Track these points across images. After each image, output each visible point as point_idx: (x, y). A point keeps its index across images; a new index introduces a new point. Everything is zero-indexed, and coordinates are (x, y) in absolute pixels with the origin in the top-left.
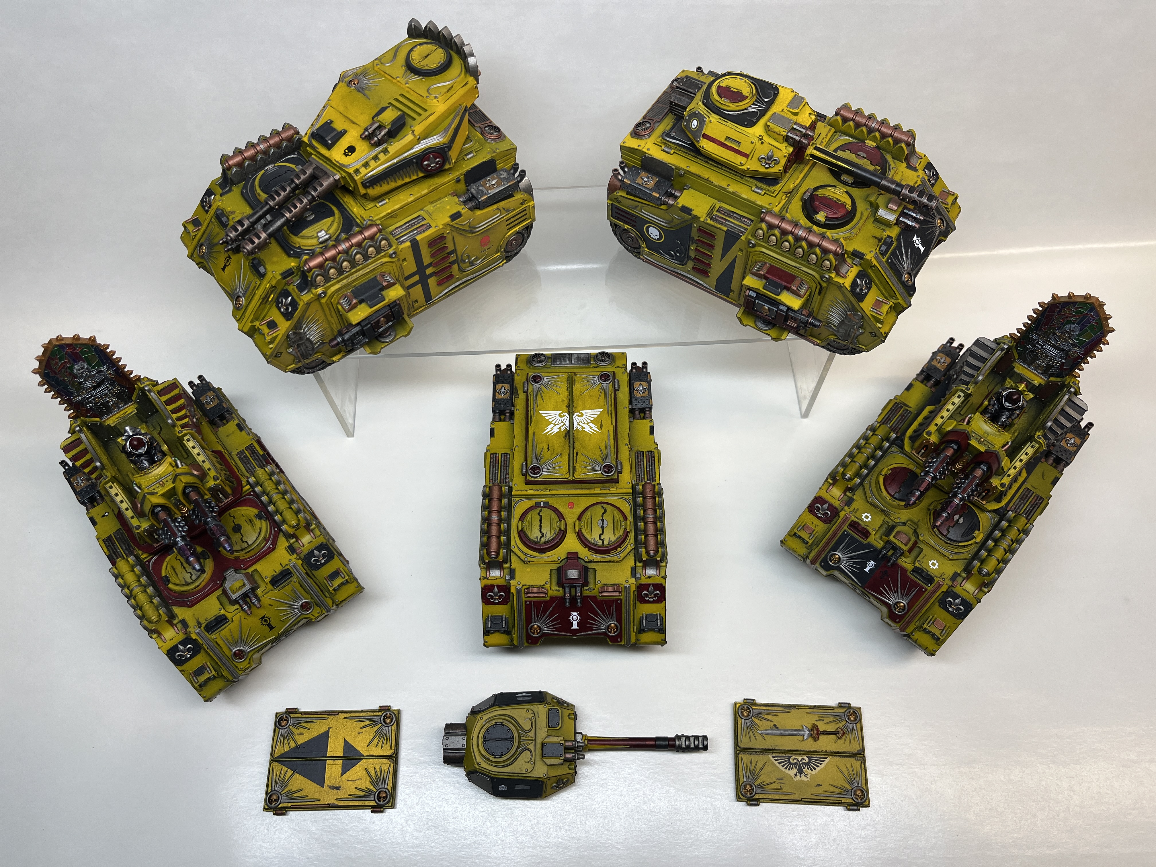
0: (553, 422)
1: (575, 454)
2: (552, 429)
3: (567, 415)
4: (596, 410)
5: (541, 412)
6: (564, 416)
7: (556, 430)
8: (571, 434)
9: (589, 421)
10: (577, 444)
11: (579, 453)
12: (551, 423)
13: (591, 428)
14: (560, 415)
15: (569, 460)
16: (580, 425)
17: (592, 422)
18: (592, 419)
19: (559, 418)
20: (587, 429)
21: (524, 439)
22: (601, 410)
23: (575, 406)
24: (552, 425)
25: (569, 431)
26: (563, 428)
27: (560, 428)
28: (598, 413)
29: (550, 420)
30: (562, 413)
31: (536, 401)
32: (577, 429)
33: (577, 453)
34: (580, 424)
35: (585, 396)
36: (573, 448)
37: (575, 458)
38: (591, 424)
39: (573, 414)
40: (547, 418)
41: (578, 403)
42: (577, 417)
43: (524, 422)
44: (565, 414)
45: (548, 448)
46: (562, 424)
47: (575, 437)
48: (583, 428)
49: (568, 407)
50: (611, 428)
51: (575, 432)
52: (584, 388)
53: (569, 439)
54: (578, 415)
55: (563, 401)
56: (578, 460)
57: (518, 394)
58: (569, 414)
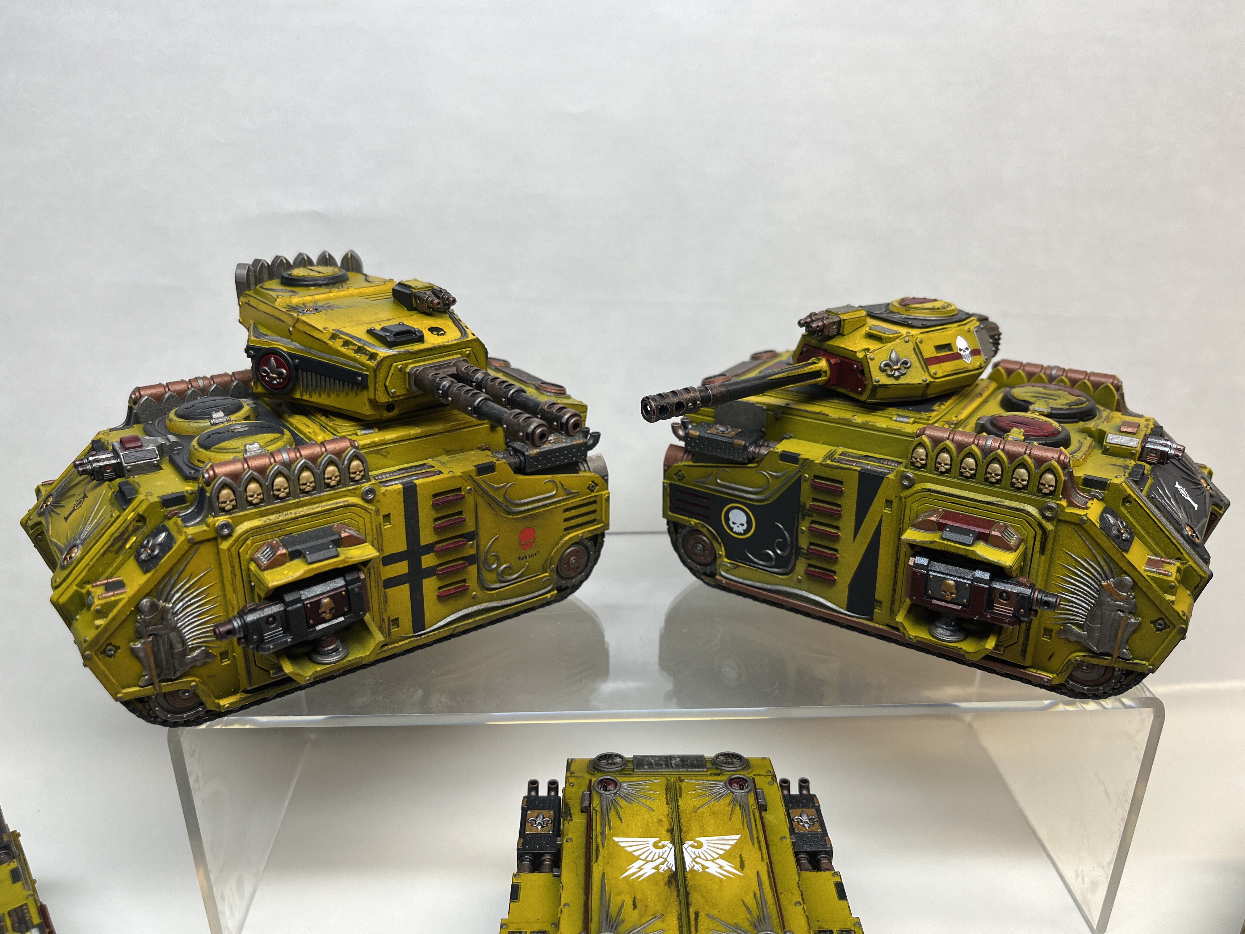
0: (643, 857)
1: (692, 916)
2: (640, 868)
3: (670, 845)
4: (727, 837)
5: (616, 839)
6: (664, 846)
7: (648, 870)
8: (680, 879)
9: (716, 856)
10: (695, 897)
11: (702, 915)
12: (638, 858)
13: (721, 867)
14: (655, 845)
15: (681, 927)
16: (697, 863)
17: (721, 857)
18: (722, 852)
19: (655, 850)
20: (713, 869)
21: (582, 892)
22: (738, 837)
23: (684, 829)
24: (639, 863)
25: (675, 874)
26: (664, 867)
27: (657, 868)
28: (733, 842)
29: (636, 854)
30: (660, 841)
31: (605, 821)
32: (692, 870)
33: (697, 914)
34: (698, 860)
35: (703, 813)
36: (688, 905)
37: (693, 922)
38: (720, 861)
39: (682, 844)
40: (629, 849)
41: (691, 825)
42: (690, 849)
43: (582, 862)
44: (666, 843)
45: (635, 906)
46: (661, 860)
47: (690, 883)
48: (704, 867)
49: (671, 831)
50: (763, 870)
51: (688, 875)
52: (698, 802)
53: (677, 887)
54: (692, 846)
55: (660, 821)
56: (701, 927)
57: (570, 815)
58: (673, 843)
